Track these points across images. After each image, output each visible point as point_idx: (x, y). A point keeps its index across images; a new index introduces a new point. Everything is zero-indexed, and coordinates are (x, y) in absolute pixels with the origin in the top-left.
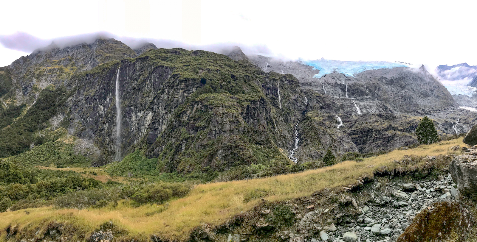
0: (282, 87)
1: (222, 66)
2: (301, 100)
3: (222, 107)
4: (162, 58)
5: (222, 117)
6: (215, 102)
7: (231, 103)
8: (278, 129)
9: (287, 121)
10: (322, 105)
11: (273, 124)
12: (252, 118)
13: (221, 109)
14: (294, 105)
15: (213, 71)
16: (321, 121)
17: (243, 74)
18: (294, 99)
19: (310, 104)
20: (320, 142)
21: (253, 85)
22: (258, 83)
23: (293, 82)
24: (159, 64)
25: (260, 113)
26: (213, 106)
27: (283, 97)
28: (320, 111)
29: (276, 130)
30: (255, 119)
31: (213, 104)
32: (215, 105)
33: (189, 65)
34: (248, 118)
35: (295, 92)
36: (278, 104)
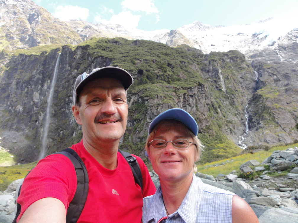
0: (223, 67)
1: (158, 55)
2: (249, 77)
3: (158, 98)
4: (103, 48)
5: (158, 109)
6: (150, 94)
7: (167, 93)
8: (222, 114)
9: (232, 104)
10: (277, 76)
11: (216, 109)
12: (190, 106)
13: (156, 100)
14: (241, 83)
15: (150, 61)
16: (277, 97)
17: (179, 61)
18: (241, 78)
19: (261, 79)
20: (277, 123)
21: (189, 70)
22: (196, 67)
23: (237, 58)
24: (100, 54)
25: (199, 99)
26: (148, 98)
27: (227, 78)
28: (274, 85)
29: (220, 115)
30: (193, 107)
31: (148, 95)
32: (150, 97)
33: (127, 56)
34: (186, 106)
35: (241, 68)
36: (220, 86)
